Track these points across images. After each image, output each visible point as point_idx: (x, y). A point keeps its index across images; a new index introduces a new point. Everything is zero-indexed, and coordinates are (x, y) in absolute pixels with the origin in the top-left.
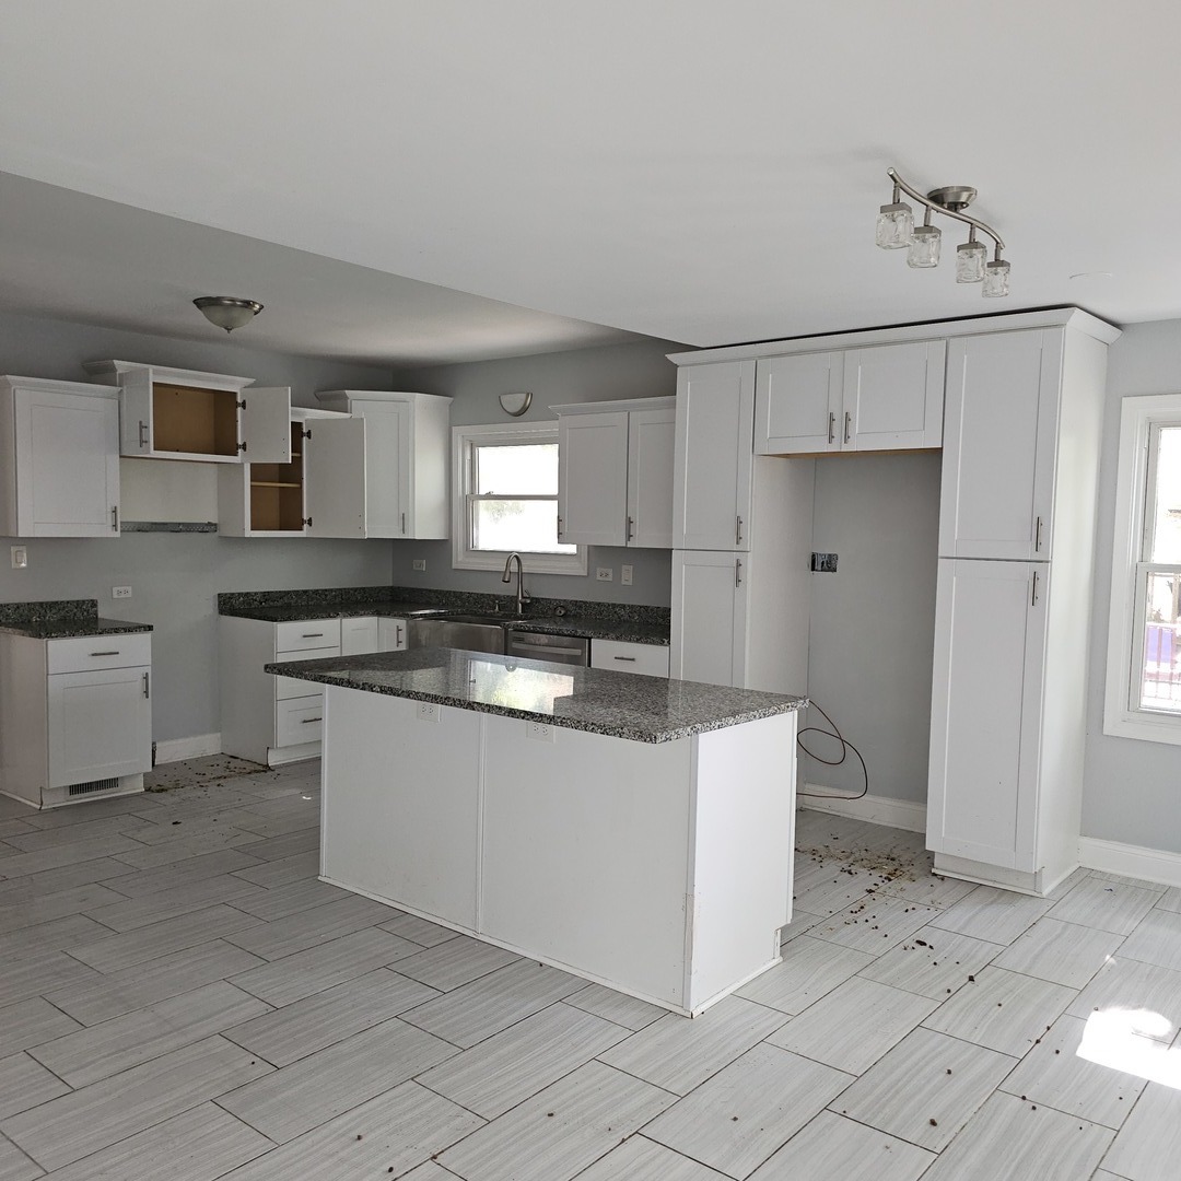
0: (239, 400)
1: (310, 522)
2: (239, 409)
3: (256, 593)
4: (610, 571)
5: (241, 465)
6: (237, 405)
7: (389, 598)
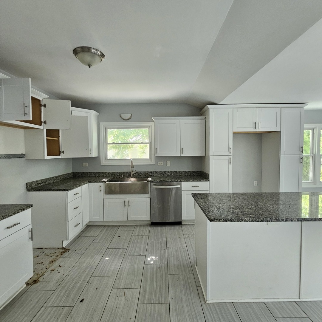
0: (42, 103)
1: (63, 152)
2: (42, 108)
3: (39, 180)
4: (163, 163)
5: (43, 130)
6: (41, 105)
7: (72, 176)
